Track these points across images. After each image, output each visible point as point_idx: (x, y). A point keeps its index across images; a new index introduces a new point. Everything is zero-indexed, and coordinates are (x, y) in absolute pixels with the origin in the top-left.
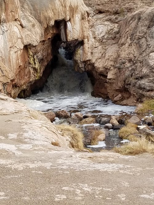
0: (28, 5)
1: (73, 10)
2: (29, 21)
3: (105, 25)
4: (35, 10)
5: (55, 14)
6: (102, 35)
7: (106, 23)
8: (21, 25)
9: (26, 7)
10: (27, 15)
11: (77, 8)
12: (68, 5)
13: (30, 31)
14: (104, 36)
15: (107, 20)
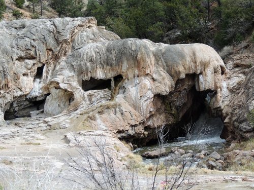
0: (162, 62)
1: (205, 65)
2: (161, 75)
3: (239, 77)
4: (167, 66)
5: (185, 69)
6: (234, 85)
7: (240, 75)
8: (153, 78)
9: (160, 64)
10: (159, 70)
11: (209, 64)
12: (198, 61)
13: (160, 83)
14: (234, 87)
15: (241, 73)
